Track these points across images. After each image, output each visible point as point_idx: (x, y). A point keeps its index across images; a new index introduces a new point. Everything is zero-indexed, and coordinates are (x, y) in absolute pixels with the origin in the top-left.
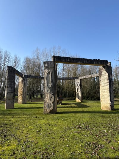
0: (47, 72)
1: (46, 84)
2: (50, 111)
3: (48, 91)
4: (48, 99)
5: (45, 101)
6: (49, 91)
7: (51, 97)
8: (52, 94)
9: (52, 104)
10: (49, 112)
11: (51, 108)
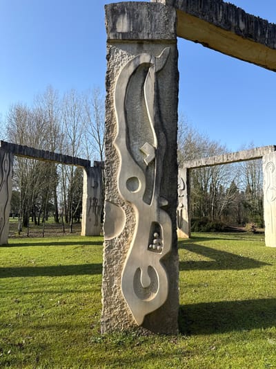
0: (131, 69)
1: (123, 140)
2: (147, 317)
3: (131, 183)
4: (133, 237)
5: (110, 248)
6: (141, 187)
7: (156, 227)
8: (161, 208)
9: (161, 272)
10: (138, 321)
11: (156, 298)
